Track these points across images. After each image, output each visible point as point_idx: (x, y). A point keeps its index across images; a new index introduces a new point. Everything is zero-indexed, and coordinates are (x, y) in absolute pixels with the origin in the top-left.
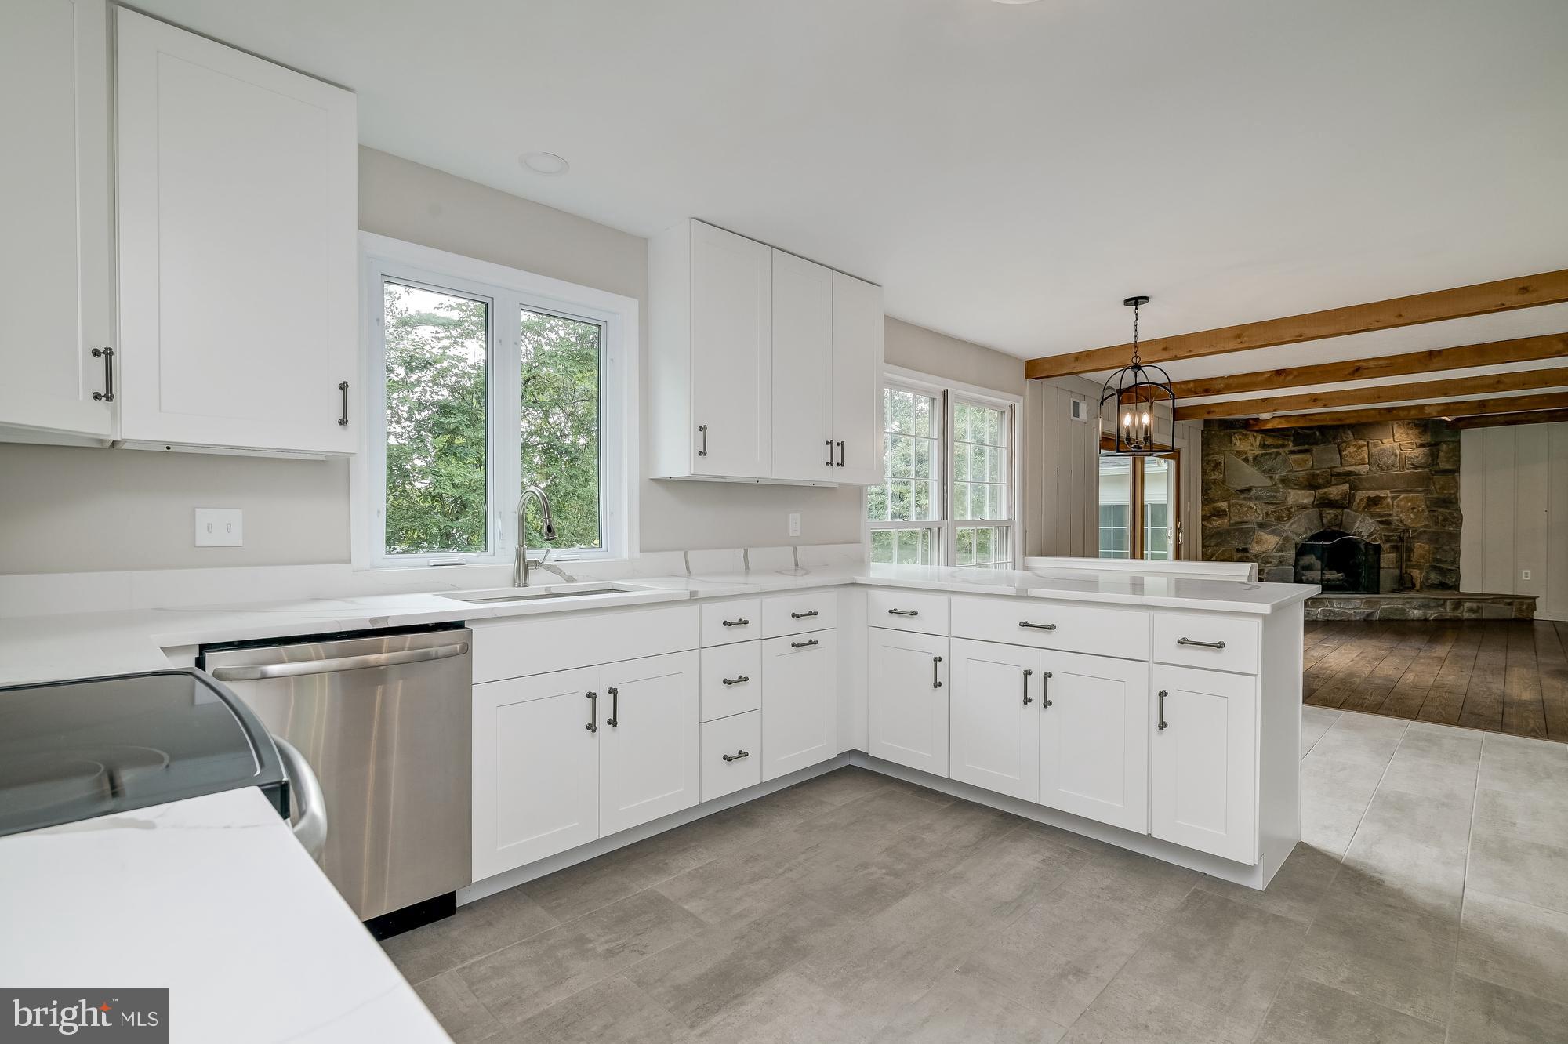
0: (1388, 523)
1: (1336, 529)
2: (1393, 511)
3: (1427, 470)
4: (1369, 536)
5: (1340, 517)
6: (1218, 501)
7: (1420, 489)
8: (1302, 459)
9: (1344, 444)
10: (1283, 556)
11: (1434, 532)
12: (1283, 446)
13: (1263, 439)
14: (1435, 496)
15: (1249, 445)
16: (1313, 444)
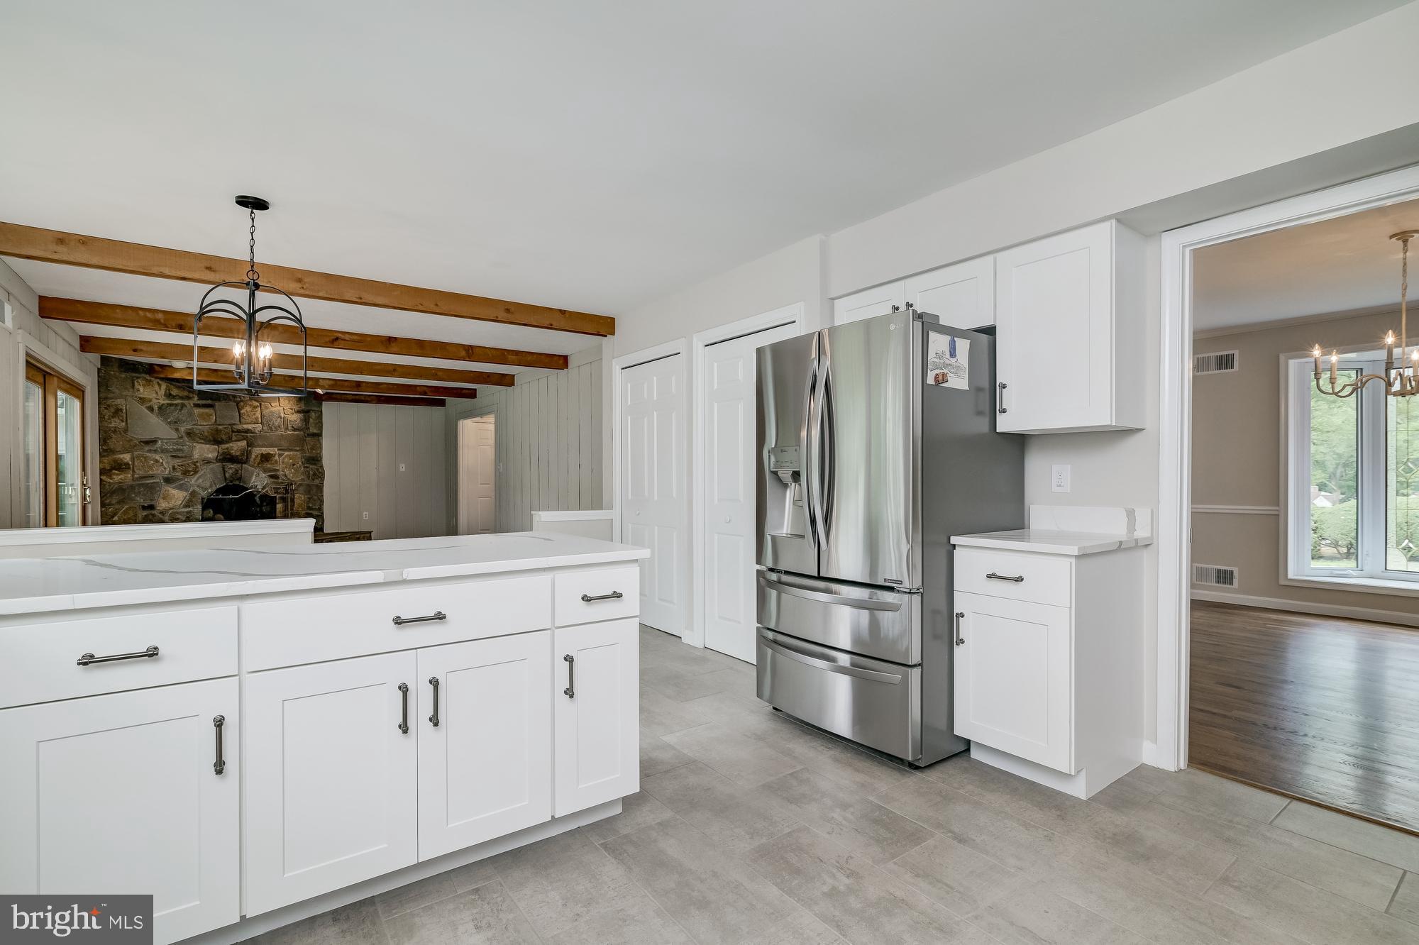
0: (277, 477)
1: (237, 483)
2: (280, 467)
3: (302, 433)
4: (264, 488)
5: (240, 471)
6: (121, 452)
7: (298, 448)
8: (207, 413)
9: (242, 404)
10: (190, 512)
11: (308, 485)
12: (188, 398)
13: (168, 389)
14: (308, 455)
15: (155, 393)
16: (216, 400)
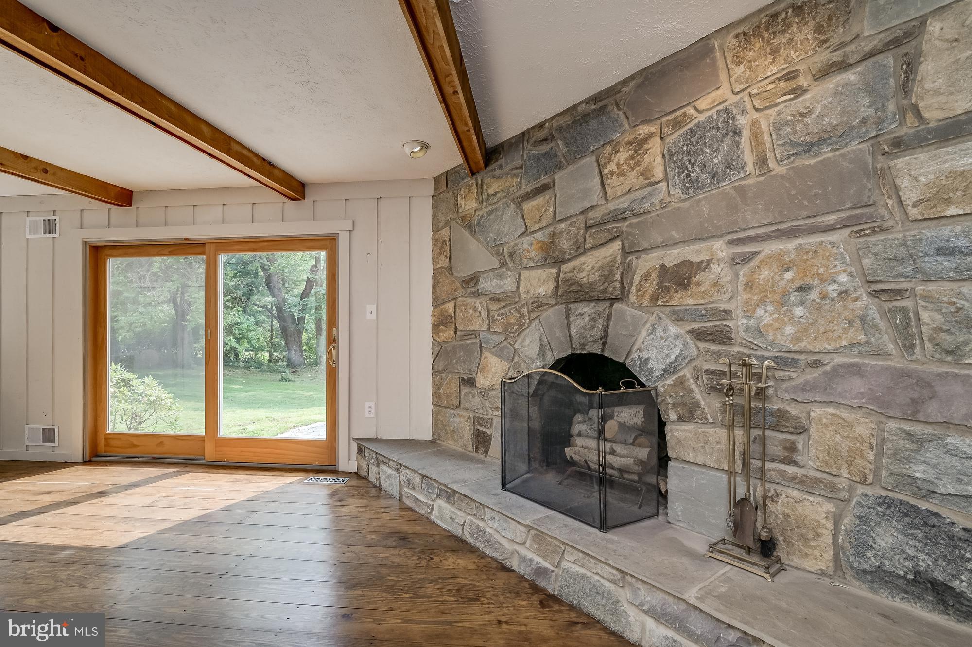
0: (723, 337)
2: (734, 304)
6: (446, 301)
7: (832, 218)
8: (538, 206)
9: (608, 149)
11: (906, 374)
16: (555, 169)
